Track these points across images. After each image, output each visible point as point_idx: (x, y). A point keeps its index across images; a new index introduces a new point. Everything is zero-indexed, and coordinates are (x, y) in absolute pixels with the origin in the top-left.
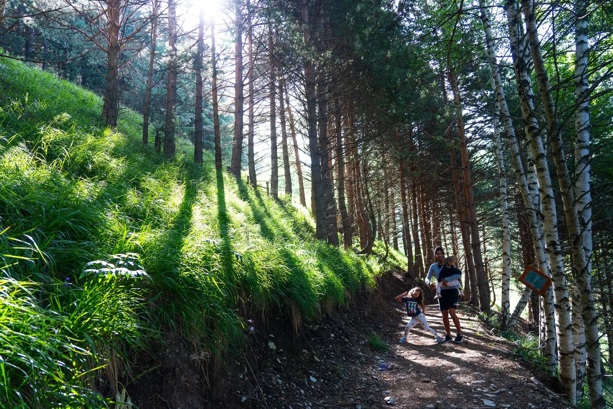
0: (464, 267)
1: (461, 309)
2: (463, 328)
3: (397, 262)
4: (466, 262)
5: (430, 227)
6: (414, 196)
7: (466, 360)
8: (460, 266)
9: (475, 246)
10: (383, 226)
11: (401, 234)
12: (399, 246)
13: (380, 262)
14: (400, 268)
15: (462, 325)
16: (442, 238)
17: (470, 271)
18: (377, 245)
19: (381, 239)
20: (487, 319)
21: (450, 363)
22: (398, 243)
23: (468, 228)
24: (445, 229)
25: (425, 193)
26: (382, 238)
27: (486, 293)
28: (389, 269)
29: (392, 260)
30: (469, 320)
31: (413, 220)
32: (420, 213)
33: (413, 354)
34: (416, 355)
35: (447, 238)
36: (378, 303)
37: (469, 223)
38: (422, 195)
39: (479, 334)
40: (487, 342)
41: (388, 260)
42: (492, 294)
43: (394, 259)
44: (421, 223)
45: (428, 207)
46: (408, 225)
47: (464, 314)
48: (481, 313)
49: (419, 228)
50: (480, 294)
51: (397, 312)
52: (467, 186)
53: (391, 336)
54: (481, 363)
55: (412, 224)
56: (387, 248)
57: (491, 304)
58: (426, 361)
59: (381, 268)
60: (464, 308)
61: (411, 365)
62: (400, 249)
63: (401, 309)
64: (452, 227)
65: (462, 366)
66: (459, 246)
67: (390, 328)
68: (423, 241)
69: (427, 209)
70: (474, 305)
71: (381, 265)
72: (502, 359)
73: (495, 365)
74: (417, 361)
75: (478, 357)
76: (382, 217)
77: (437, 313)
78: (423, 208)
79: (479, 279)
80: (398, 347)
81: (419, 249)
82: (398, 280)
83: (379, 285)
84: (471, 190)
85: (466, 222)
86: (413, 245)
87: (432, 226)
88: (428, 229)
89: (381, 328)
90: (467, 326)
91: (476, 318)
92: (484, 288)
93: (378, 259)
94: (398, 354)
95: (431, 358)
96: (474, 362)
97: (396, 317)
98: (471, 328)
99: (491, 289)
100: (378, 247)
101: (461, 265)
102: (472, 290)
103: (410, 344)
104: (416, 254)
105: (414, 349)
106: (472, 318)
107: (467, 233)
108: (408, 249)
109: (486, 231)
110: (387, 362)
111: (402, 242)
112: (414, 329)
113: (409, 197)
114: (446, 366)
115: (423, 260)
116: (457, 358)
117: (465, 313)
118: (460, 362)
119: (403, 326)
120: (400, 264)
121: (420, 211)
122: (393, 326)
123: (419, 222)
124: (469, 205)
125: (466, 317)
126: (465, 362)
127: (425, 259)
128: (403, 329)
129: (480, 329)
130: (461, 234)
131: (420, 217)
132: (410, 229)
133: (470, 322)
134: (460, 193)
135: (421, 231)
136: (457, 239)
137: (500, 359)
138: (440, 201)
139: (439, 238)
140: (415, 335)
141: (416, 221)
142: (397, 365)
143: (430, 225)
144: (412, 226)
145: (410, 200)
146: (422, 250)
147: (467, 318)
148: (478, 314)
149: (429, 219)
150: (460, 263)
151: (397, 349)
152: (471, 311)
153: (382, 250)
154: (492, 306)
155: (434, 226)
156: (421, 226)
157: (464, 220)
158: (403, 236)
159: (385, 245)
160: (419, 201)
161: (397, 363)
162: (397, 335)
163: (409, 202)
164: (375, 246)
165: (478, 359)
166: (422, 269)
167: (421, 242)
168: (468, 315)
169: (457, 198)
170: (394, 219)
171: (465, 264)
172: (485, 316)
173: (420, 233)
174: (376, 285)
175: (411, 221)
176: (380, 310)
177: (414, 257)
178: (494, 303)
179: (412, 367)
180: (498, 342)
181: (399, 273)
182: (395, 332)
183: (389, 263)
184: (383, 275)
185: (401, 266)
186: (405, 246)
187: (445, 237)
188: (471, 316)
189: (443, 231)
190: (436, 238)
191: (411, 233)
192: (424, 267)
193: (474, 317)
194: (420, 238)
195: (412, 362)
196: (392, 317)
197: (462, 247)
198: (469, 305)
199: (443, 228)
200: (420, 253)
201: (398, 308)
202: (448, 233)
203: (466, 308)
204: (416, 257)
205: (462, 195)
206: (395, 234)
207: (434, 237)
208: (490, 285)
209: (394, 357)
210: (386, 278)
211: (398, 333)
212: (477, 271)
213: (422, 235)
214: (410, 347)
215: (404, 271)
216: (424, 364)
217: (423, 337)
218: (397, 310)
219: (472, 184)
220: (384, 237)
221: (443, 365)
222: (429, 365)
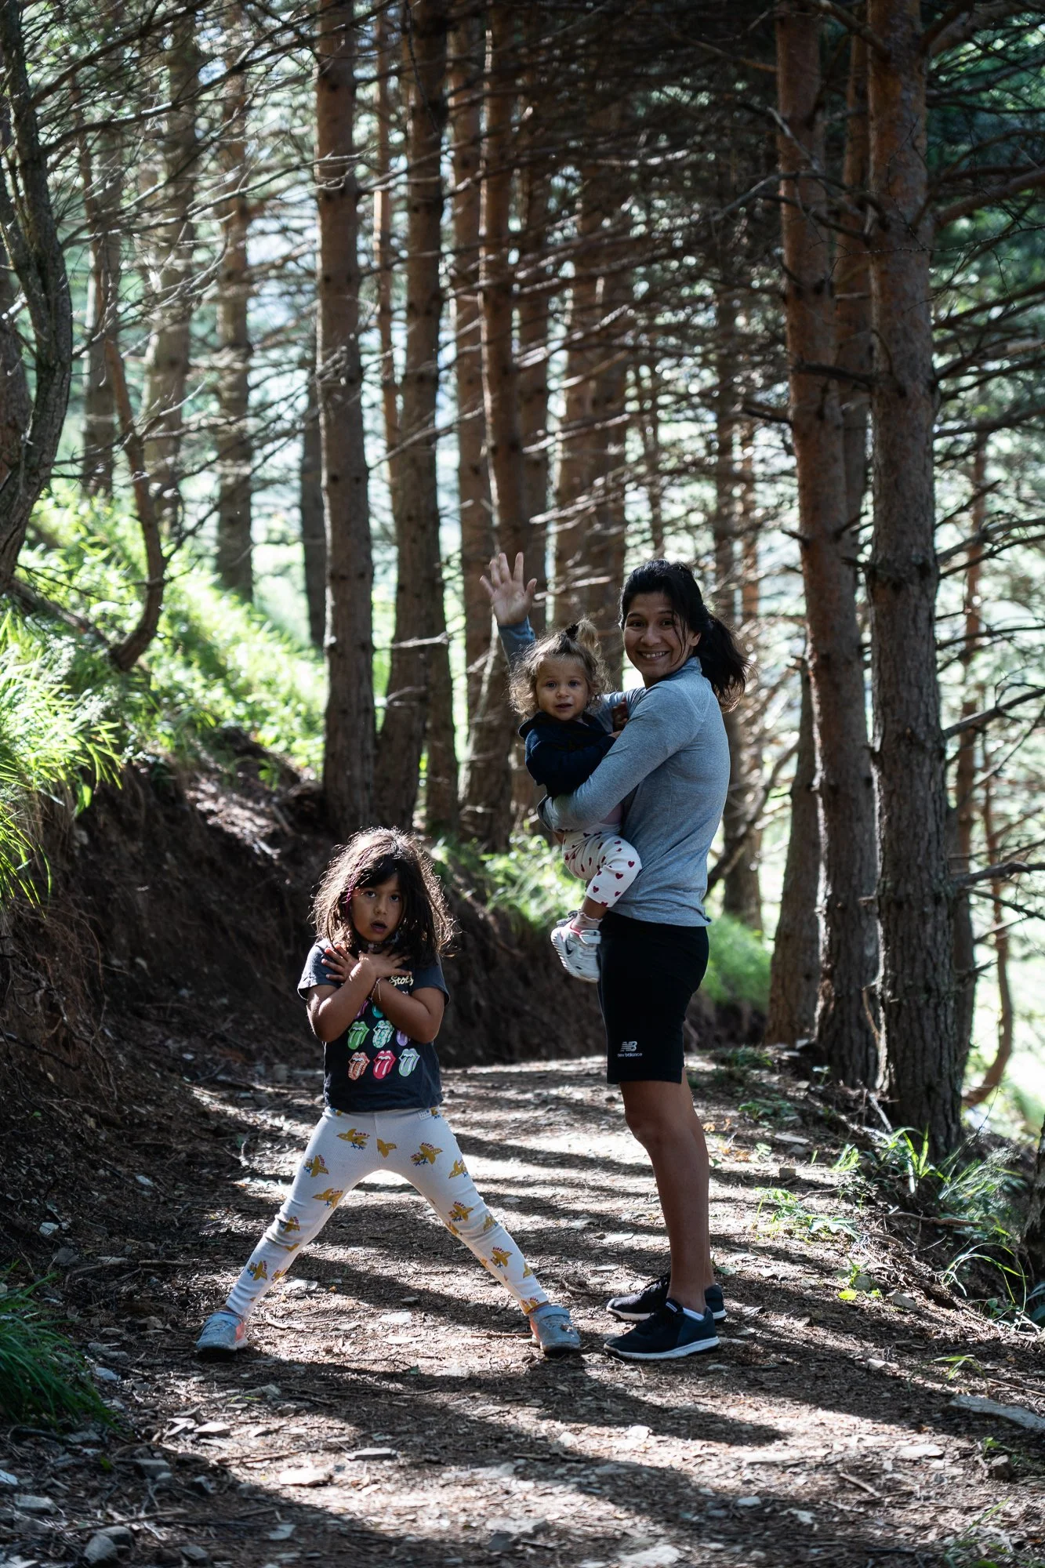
0: (790, 771)
1: (731, 1100)
2: (726, 1243)
3: (237, 694)
4: (805, 728)
5: (540, 415)
6: (431, 114)
7: (733, 1483)
8: (758, 763)
9: (898, 586)
10: (136, 375)
11: (289, 455)
12: (263, 558)
13: (77, 682)
14: (257, 750)
15: (722, 1220)
16: (636, 505)
17: (832, 791)
18: (69, 535)
19: (106, 482)
20: (929, 1186)
21: (605, 1508)
22: (258, 531)
23: (853, 431)
24: (666, 434)
25: (532, 95)
26: (121, 477)
27: (946, 982)
28: (160, 743)
29: (191, 679)
30: (788, 1181)
31: (400, 335)
32: (464, 278)
33: (309, 1448)
34: (337, 1450)
35: (672, 510)
36: (42, 1035)
37: (866, 383)
38: (501, 114)
39: (849, 1295)
40: (905, 1350)
41: (159, 679)
42: (986, 994)
43: (215, 668)
44: (465, 364)
45: (540, 221)
46: (357, 375)
47: (749, 1143)
48: (889, 1140)
49: (446, 413)
50: (892, 982)
51: (205, 1114)
52: (884, 59)
53: (131, 1308)
54: (846, 1504)
55: (388, 364)
56: (158, 562)
57: (974, 1080)
58: (408, 1499)
59: (87, 731)
60: (758, 1090)
61: (286, 1530)
62: (267, 587)
63: (234, 1092)
64: (725, 422)
65: (697, 1532)
66: (766, 588)
67: (132, 1245)
68: (473, 523)
69: (533, 242)
70: (841, 1071)
71: (93, 707)
72: (1005, 1476)
73: (954, 1520)
74: (331, 1500)
75: (825, 1466)
76: (131, 287)
77: (535, 1129)
78: (499, 239)
79: (896, 862)
80: (187, 1389)
81: (436, 588)
82: (233, 846)
83: (64, 879)
84: (913, 97)
85: (836, 373)
86: (385, 559)
87: (557, 406)
88: (520, 420)
89: (54, 1243)
90: (770, 1229)
91: (843, 1170)
92: (933, 932)
93: (65, 649)
94: (183, 1448)
95: (452, 1472)
96: (795, 1502)
97: (193, 1158)
98: (795, 1246)
99: (983, 955)
100: (75, 555)
101: (770, 755)
102: (833, 951)
103: (282, 1371)
104: (398, 637)
105: (314, 1409)
106: (806, 1172)
107: (839, 470)
108: (338, 580)
109: (994, 473)
110: (77, 1508)
111: (295, 530)
112: (335, 1254)
113: (385, 125)
114: (564, 1533)
115: (460, 685)
116: (660, 1473)
117: (765, 1130)
118: (682, 1501)
119: (237, 1224)
120: (258, 715)
121: (465, 253)
122: (162, 1230)
123: (448, 355)
124: (883, 224)
125: (762, 1161)
126: (724, 1501)
127: (474, 679)
128: (237, 1249)
129: (868, 1259)
130: (789, 488)
131: (468, 313)
132: (373, 421)
133: (792, 1199)
134: (823, 120)
135: (468, 432)
136: (757, 527)
137: (998, 1474)
138: (645, 186)
139: (612, 512)
140: (338, 1301)
141: (425, 344)
142: (161, 1534)
143: (544, 393)
144: (388, 387)
145: (388, 152)
146: (453, 607)
147: (774, 1170)
148: (864, 1144)
149: (536, 333)
150: (764, 739)
151: (174, 1411)
152: (808, 1121)
153: (114, 577)
154: (980, 1096)
155: (575, 399)
156: (468, 394)
157: (829, 357)
158: (308, 470)
159: (137, 548)
160: (463, 166)
161: (169, 1512)
162: (186, 1301)
163: (381, 168)
164: (49, 542)
165: (826, 1481)
166: (445, 764)
167: (450, 538)
168: (777, 1147)
169: (794, 161)
170: (237, 312)
171: (804, 749)
172: (919, 1165)
173: (448, 458)
174: (35, 872)
175: (387, 343)
176: (52, 1090)
177: (382, 663)
178: (995, 1076)
179: (288, 1543)
180: (993, 1350)
181: (247, 790)
182: (167, 1272)
183: (164, 700)
184: (105, 796)
185: (265, 736)
186: (312, 564)
187: (655, 501)
188: (805, 1157)
189: (653, 452)
190: (583, 502)
191: (375, 450)
192: (463, 751)
193: (828, 1160)
194: (447, 501)
195: (291, 1509)
196: (159, 1151)
197: (793, 598)
198: (798, 1069)
199: (648, 419)
200: (436, 622)
201: (212, 1084)
202: (694, 470)
203: (768, 1091)
204: (397, 654)
205: (834, 145)
206: (239, 448)
207: (566, 496)
208: (981, 918)
209: (141, 1471)
210: (129, 829)
211: (199, 1281)
212: (889, 796)
213: (471, 474)
214: (288, 1394)
215: (291, 777)
216: (388, 1524)
217: (403, 1317)
218: (204, 1096)
219: (922, 47)
220: (136, 464)
221: (543, 1529)
222: (429, 1526)
